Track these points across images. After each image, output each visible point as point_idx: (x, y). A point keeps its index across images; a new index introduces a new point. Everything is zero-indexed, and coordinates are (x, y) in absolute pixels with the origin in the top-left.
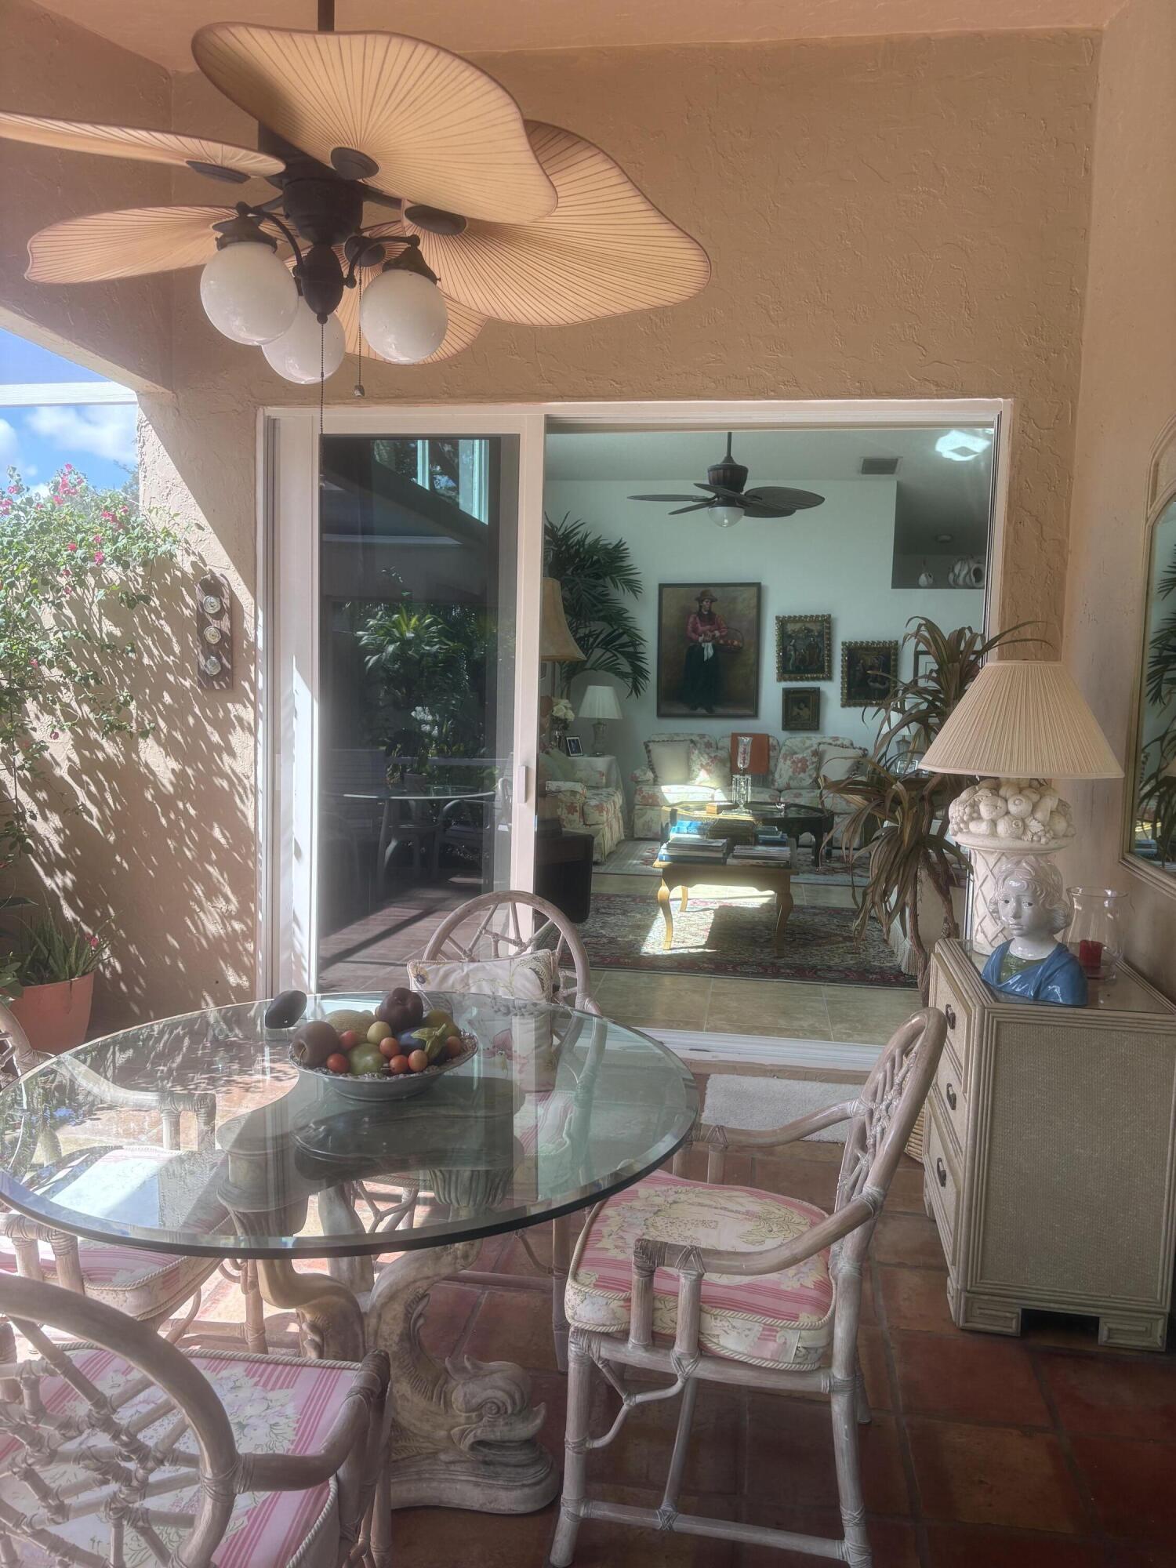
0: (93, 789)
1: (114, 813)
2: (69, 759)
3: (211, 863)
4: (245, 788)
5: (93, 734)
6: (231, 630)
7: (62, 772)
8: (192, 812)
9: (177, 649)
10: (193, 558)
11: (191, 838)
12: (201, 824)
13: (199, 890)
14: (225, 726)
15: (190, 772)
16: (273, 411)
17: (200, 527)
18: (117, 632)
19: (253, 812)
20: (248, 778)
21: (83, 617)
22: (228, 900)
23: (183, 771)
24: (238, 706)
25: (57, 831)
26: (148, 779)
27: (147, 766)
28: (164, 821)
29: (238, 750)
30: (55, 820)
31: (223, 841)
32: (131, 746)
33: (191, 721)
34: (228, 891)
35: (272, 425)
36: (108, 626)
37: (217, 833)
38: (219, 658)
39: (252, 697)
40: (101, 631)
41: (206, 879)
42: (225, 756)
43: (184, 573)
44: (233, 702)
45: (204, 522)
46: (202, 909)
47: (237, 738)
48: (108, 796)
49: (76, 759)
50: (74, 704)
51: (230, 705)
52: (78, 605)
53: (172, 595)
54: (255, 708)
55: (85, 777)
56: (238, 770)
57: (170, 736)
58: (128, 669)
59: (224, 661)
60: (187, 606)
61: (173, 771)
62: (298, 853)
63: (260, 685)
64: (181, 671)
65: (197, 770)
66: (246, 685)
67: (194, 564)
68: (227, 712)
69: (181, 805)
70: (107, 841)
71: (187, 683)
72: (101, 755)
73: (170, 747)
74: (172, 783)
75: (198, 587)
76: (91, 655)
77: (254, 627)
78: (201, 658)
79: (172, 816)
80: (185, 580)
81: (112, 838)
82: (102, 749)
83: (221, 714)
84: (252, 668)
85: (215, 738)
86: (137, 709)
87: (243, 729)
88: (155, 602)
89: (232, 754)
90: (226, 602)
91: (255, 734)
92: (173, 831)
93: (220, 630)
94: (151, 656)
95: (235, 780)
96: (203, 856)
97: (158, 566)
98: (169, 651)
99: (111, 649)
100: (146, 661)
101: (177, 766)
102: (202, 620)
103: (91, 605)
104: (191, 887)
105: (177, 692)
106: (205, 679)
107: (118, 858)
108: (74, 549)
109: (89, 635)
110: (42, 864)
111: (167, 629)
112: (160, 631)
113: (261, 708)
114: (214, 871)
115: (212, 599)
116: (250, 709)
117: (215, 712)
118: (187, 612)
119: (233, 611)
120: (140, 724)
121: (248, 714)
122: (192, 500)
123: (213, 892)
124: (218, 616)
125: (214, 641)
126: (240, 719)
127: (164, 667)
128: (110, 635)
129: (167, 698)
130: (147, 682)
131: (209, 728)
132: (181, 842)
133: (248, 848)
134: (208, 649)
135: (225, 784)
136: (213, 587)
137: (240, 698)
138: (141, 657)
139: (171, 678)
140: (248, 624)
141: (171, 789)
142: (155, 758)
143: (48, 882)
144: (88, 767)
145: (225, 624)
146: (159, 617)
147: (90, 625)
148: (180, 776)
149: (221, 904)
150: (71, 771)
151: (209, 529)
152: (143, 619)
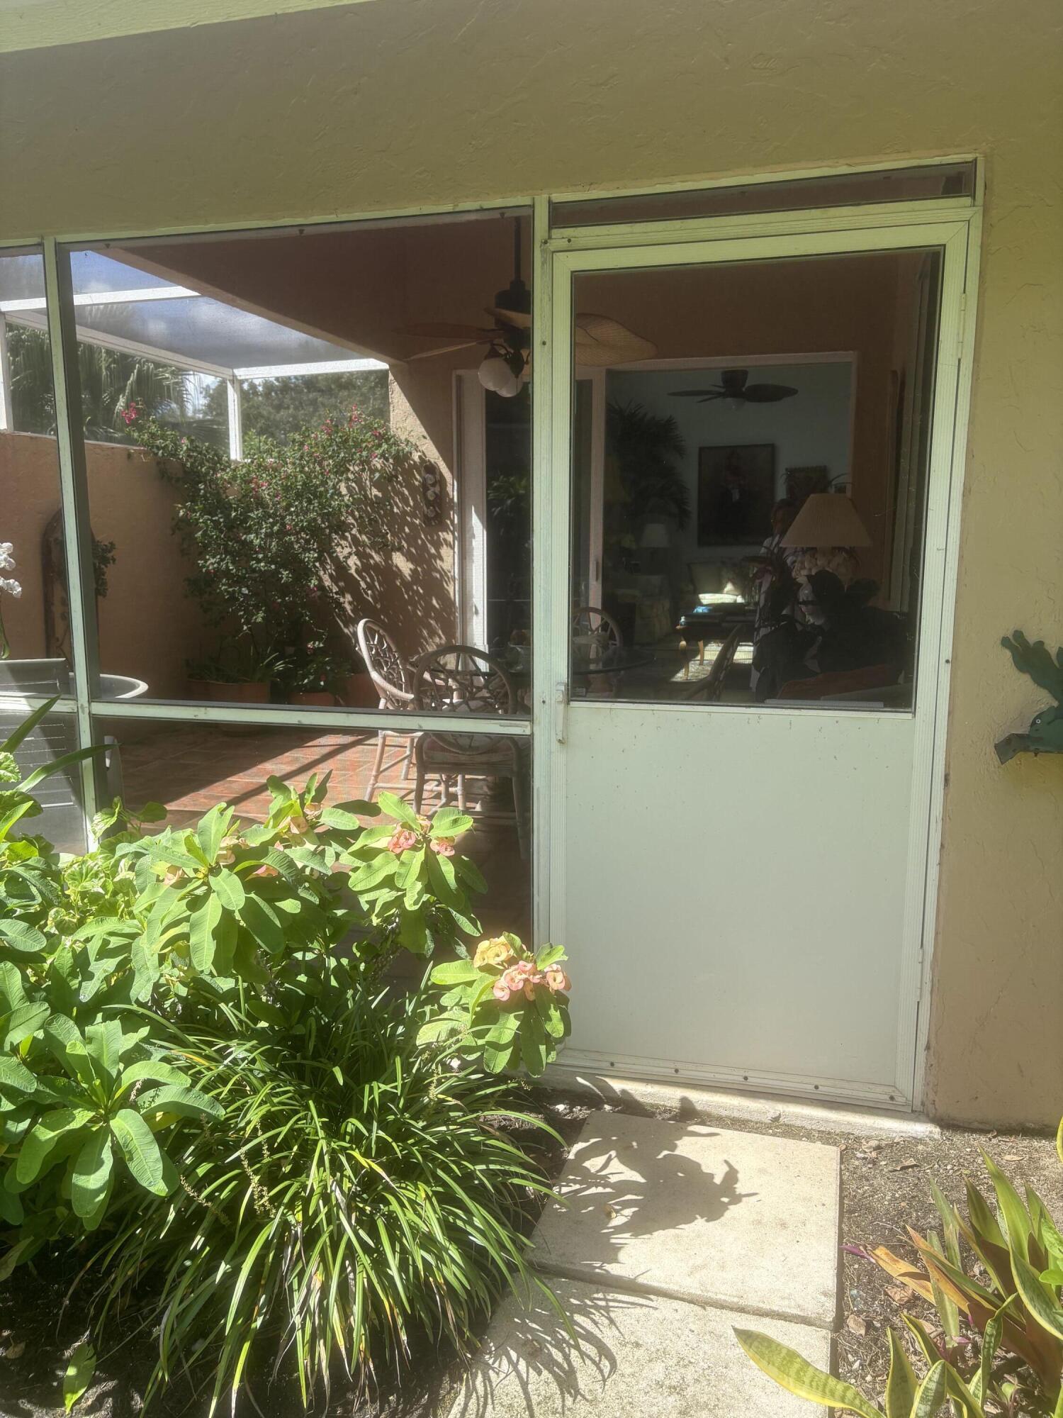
0: (368, 580)
1: (380, 592)
2: (355, 564)
3: (432, 618)
4: (448, 578)
5: (368, 550)
6: (441, 492)
7: (353, 571)
8: (421, 591)
9: (412, 503)
10: (419, 454)
11: (421, 605)
12: (426, 598)
13: (425, 632)
14: (438, 545)
15: (419, 569)
16: (459, 372)
17: (424, 437)
18: (380, 495)
19: (453, 590)
20: (450, 572)
21: (362, 488)
22: (440, 638)
23: (416, 569)
24: (445, 533)
25: (350, 603)
26: (399, 573)
27: (397, 567)
28: (406, 596)
29: (445, 558)
30: (349, 597)
31: (437, 606)
32: (388, 557)
33: (420, 542)
34: (440, 632)
35: (460, 379)
36: (375, 492)
37: (434, 602)
38: (434, 508)
39: (452, 528)
40: (371, 494)
41: (429, 627)
42: (438, 561)
43: (415, 462)
44: (442, 531)
45: (425, 434)
46: (427, 643)
47: (445, 551)
48: (376, 584)
49: (358, 563)
50: (358, 535)
51: (440, 533)
52: (358, 481)
53: (408, 474)
54: (453, 534)
55: (364, 574)
56: (445, 568)
57: (408, 550)
58: (385, 515)
59: (437, 509)
60: (416, 479)
61: (411, 569)
62: (477, 612)
63: (456, 521)
64: (413, 515)
65: (423, 568)
66: (449, 522)
67: (420, 457)
68: (439, 536)
69: (415, 588)
70: (376, 607)
71: (417, 522)
72: (372, 562)
73: (409, 557)
74: (410, 575)
75: (422, 470)
76: (366, 507)
77: (453, 492)
78: (425, 509)
79: (411, 593)
80: (415, 465)
81: (379, 606)
82: (373, 558)
83: (435, 537)
84: (452, 513)
85: (433, 551)
86: (391, 536)
87: (447, 545)
88: (400, 478)
89: (441, 559)
90: (438, 477)
91: (453, 549)
92: (411, 601)
93: (435, 493)
94: (398, 507)
95: (443, 574)
96: (427, 615)
97: (401, 458)
98: (408, 505)
99: (378, 504)
100: (395, 510)
101: (412, 566)
102: (425, 486)
103: (366, 480)
104: (421, 631)
105: (411, 525)
106: (426, 520)
107: (382, 617)
108: (361, 452)
109: (366, 496)
110: (342, 621)
111: (406, 492)
112: (403, 494)
113: (456, 534)
114: (432, 622)
115: (430, 476)
116: (451, 536)
117: (432, 537)
118: (417, 483)
119: (441, 481)
120: (393, 544)
121: (449, 537)
122: (418, 422)
123: (433, 633)
124: (433, 485)
125: (431, 499)
126: (445, 540)
127: (404, 513)
128: (376, 496)
129: (407, 530)
130: (397, 522)
131: (429, 545)
132: (415, 608)
133: (451, 609)
134: (429, 503)
135: (438, 576)
136: (431, 469)
137: (445, 529)
138: (392, 508)
139: (409, 519)
140: (449, 489)
141: (409, 578)
142: (401, 562)
143: (346, 631)
144: (366, 568)
145: (437, 489)
146: (402, 486)
147: (365, 491)
148: (414, 572)
149: (437, 640)
150: (357, 571)
151: (428, 438)
152: (393, 487)
